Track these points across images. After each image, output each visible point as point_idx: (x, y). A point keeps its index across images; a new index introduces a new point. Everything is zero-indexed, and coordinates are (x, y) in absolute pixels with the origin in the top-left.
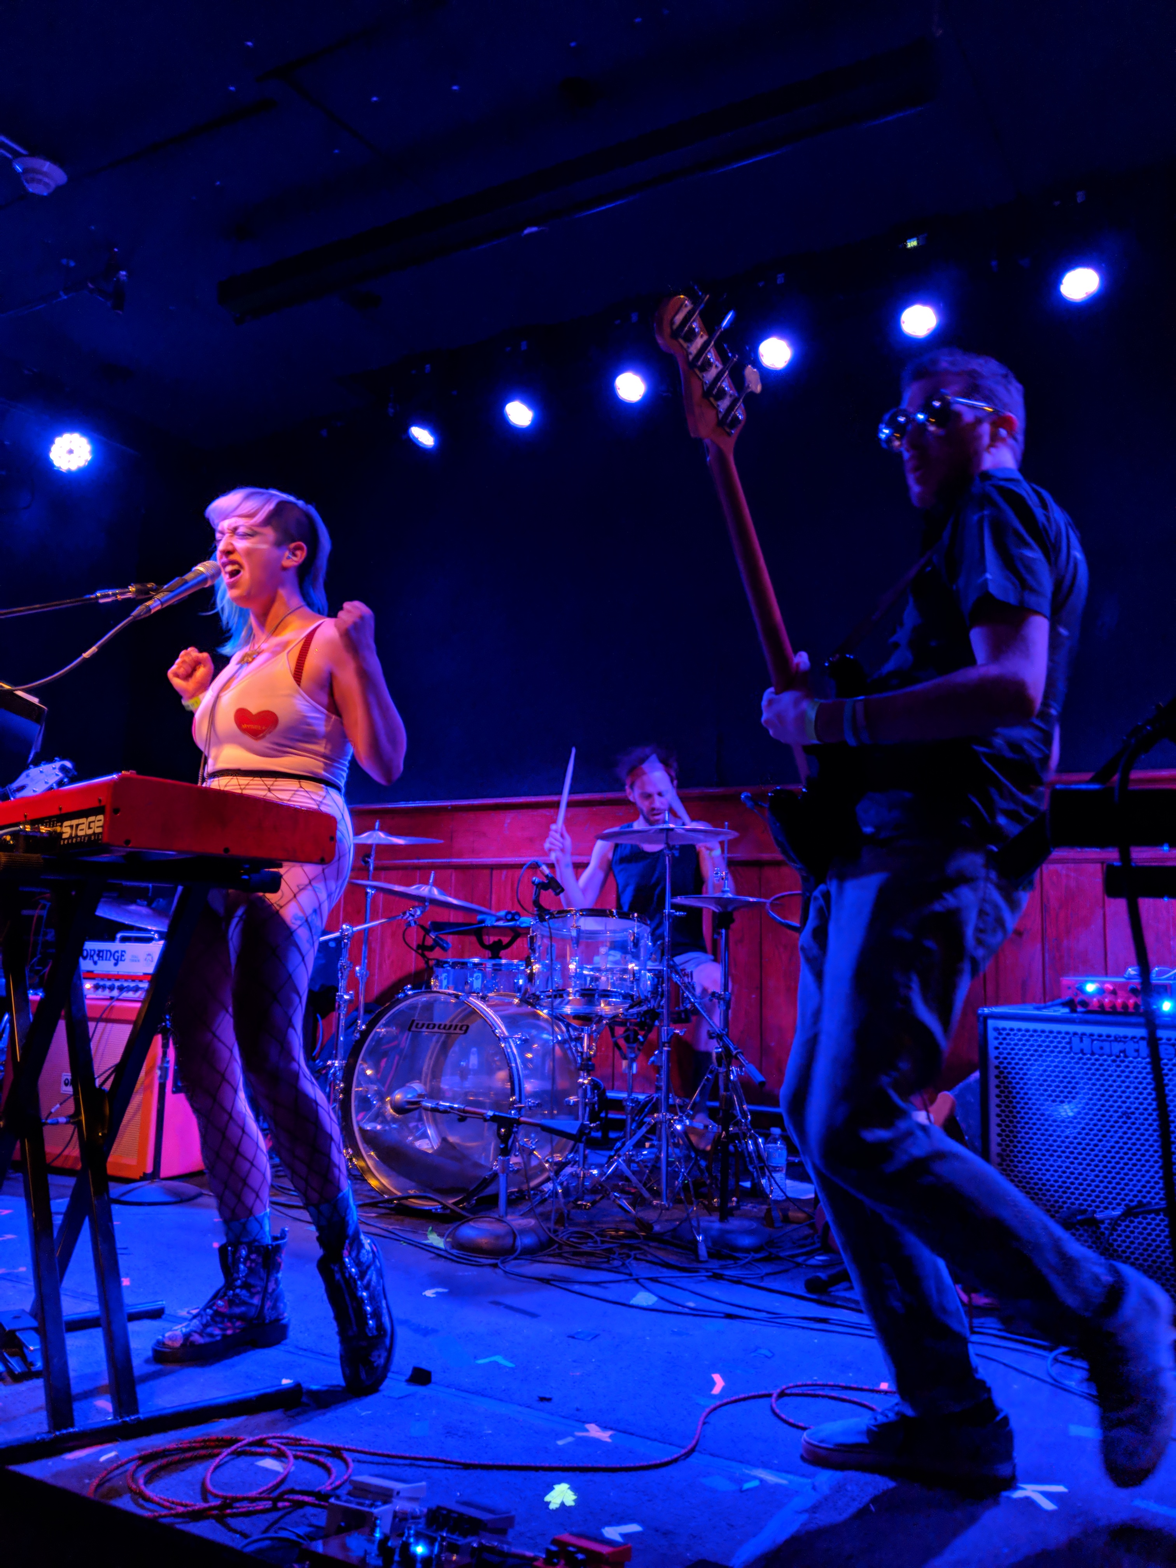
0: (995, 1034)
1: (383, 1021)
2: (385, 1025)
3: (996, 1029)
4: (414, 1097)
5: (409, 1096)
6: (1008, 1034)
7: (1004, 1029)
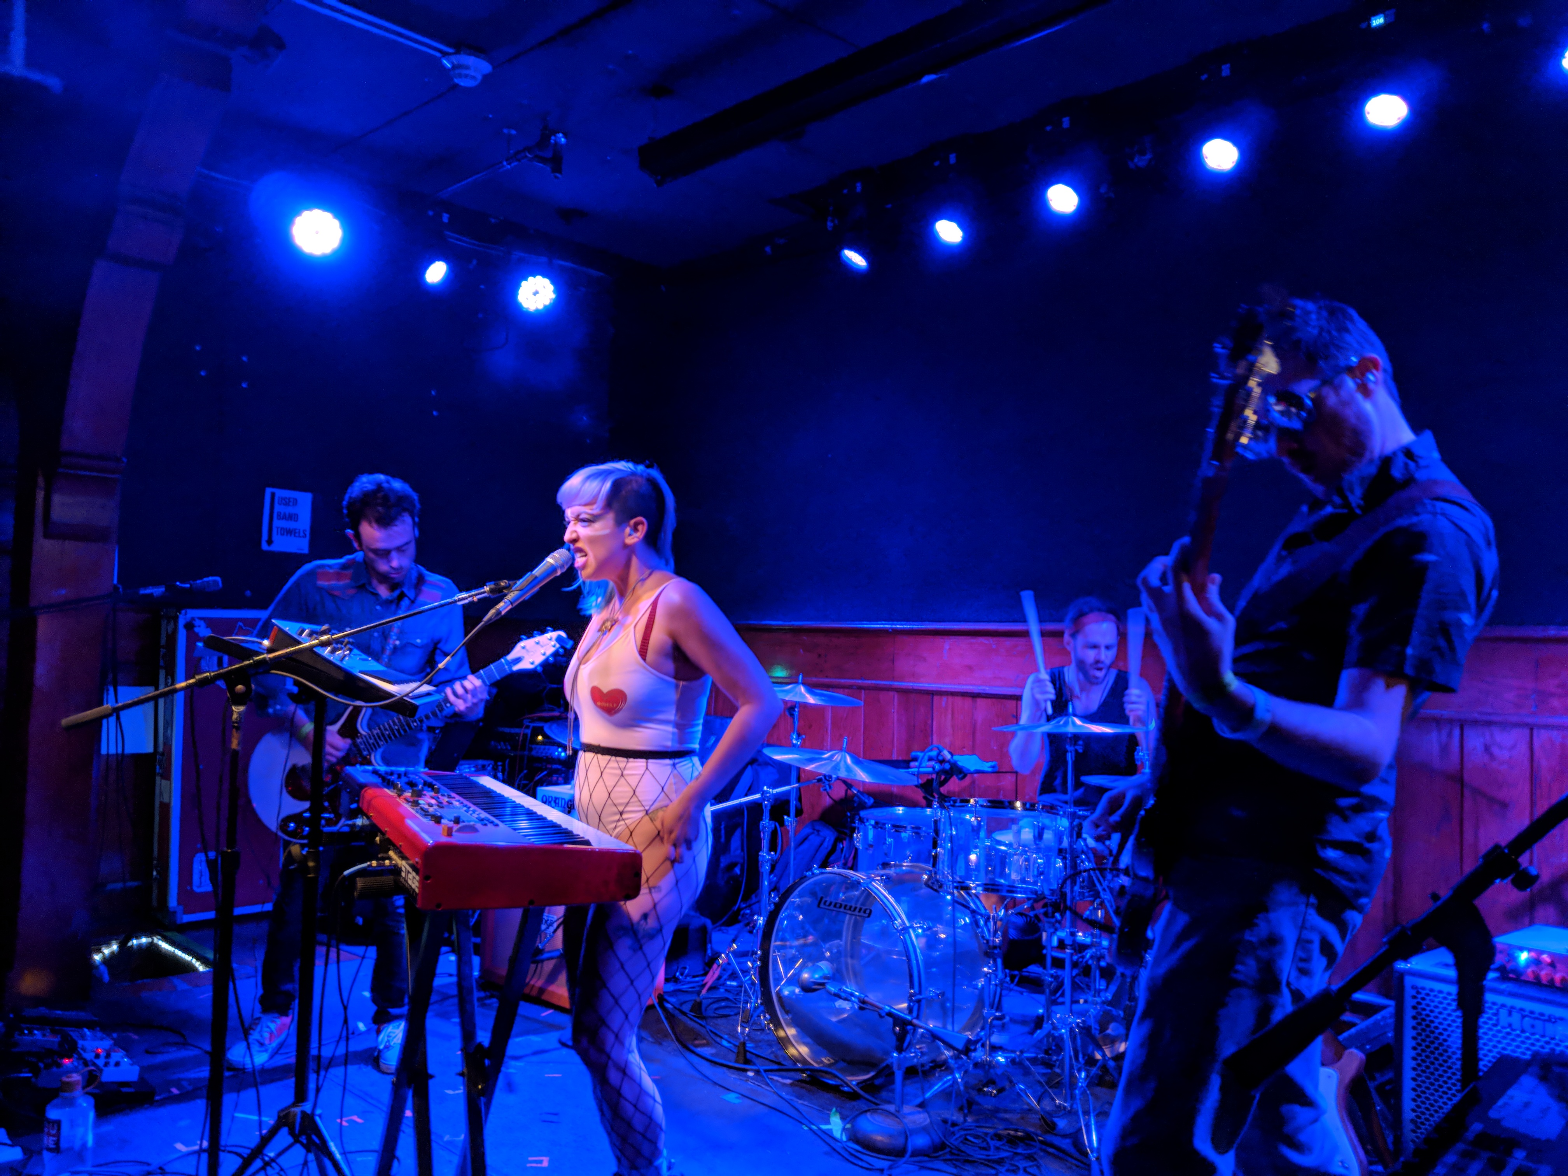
0: (1414, 992)
1: (796, 892)
2: (800, 896)
3: (1414, 987)
4: (821, 978)
5: (817, 976)
6: (1428, 995)
7: (1423, 989)
